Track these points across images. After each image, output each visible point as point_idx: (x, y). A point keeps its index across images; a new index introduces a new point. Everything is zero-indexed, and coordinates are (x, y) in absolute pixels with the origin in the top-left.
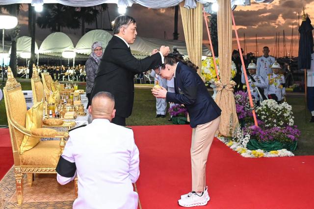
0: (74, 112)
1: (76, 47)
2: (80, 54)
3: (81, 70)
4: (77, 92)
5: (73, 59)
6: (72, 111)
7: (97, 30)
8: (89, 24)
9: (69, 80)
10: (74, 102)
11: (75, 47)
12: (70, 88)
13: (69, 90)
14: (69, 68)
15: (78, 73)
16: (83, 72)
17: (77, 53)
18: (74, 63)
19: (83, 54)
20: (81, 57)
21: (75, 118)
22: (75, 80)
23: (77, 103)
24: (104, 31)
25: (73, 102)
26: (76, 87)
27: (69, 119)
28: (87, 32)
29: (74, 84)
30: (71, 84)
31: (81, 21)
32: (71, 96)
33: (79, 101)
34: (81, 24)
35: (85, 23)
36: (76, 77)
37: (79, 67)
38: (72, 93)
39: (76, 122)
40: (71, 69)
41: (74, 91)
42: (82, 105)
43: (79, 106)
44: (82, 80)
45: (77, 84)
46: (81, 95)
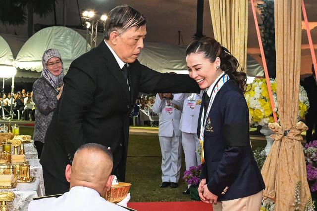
0: (12, 175)
1: (17, 58)
2: (24, 71)
3: (26, 99)
4: (19, 138)
5: (11, 79)
6: (8, 174)
7: (55, 27)
8: (41, 16)
9: (4, 118)
10: (13, 157)
11: (15, 57)
12: (5, 132)
13: (4, 135)
14: (4, 96)
15: (20, 104)
16: (29, 103)
17: (18, 69)
18: (13, 87)
19: (29, 71)
20: (26, 76)
21: (13, 186)
22: (15, 118)
23: (17, 158)
24: (68, 30)
25: (10, 157)
26: (16, 130)
27: (4, 187)
28: (37, 31)
29: (13, 124)
30: (7, 124)
31: (27, 12)
32: (7, 146)
33: (22, 156)
34: (26, 17)
35: (34, 15)
36: (16, 113)
37: (22, 94)
38: (9, 141)
39: (16, 193)
40: (7, 97)
41: (12, 138)
42: (27, 163)
43: (21, 165)
44: (27, 118)
45: (19, 125)
46: (26, 145)
